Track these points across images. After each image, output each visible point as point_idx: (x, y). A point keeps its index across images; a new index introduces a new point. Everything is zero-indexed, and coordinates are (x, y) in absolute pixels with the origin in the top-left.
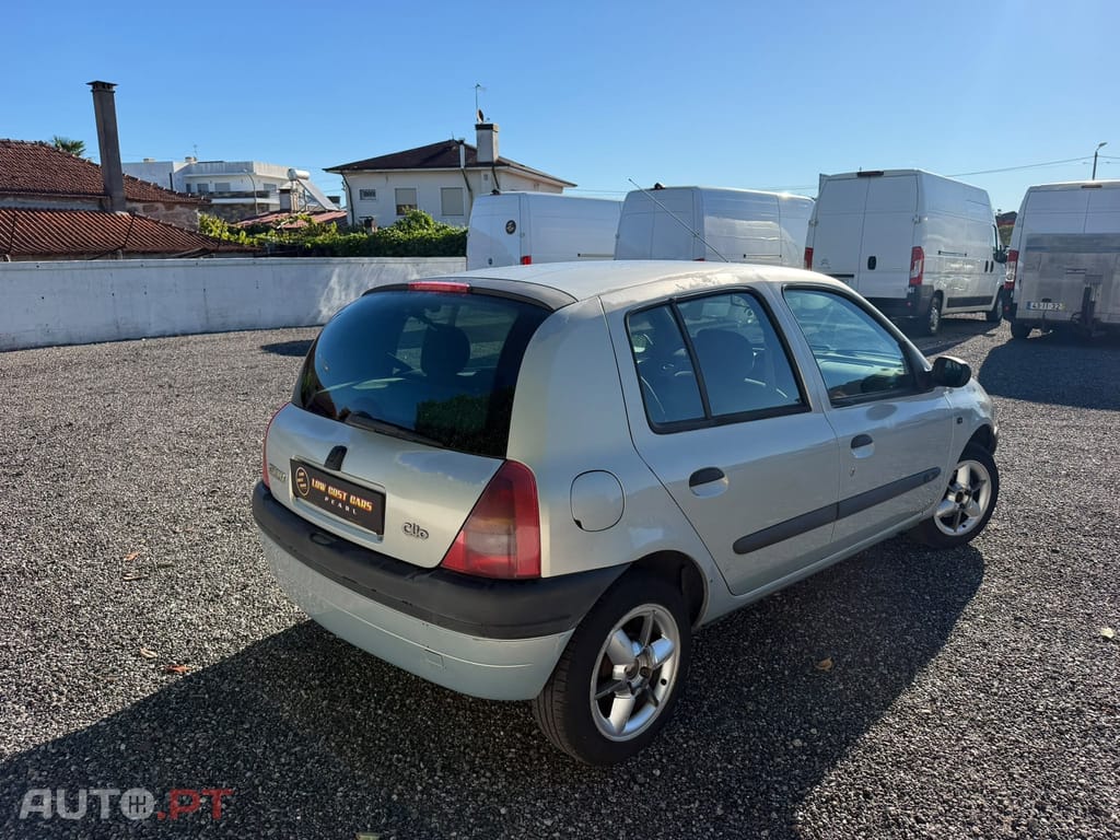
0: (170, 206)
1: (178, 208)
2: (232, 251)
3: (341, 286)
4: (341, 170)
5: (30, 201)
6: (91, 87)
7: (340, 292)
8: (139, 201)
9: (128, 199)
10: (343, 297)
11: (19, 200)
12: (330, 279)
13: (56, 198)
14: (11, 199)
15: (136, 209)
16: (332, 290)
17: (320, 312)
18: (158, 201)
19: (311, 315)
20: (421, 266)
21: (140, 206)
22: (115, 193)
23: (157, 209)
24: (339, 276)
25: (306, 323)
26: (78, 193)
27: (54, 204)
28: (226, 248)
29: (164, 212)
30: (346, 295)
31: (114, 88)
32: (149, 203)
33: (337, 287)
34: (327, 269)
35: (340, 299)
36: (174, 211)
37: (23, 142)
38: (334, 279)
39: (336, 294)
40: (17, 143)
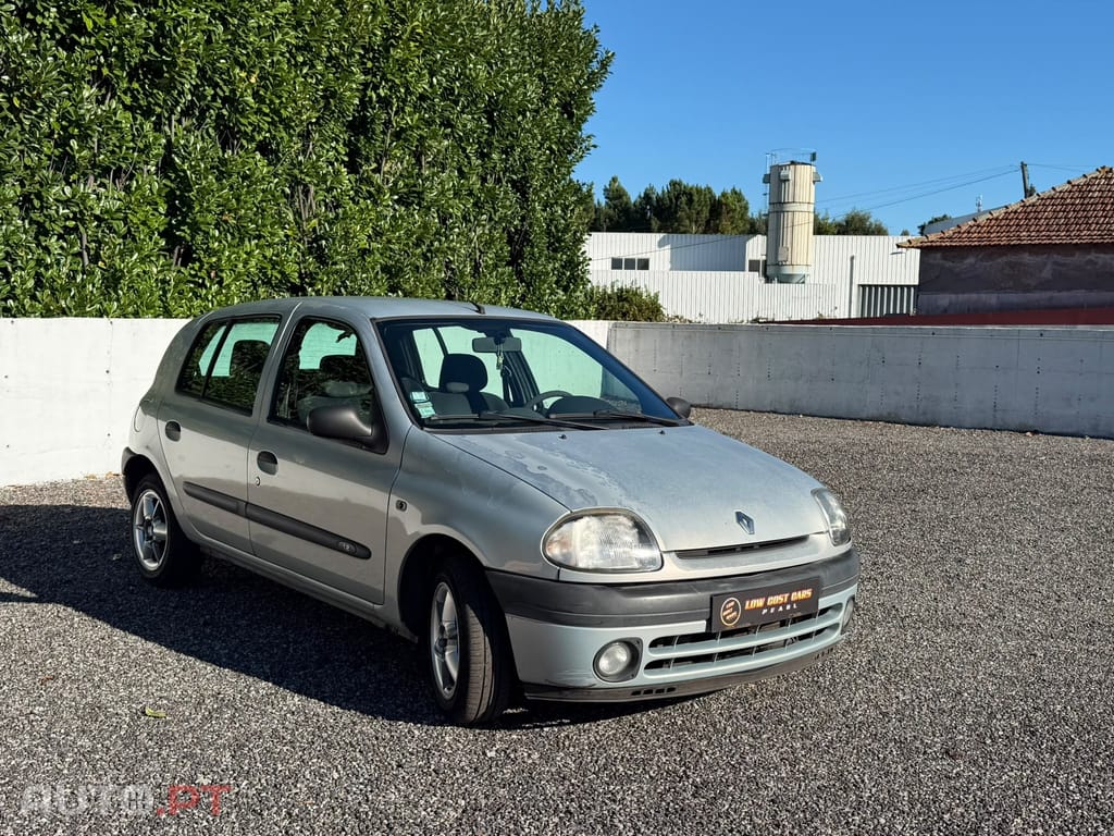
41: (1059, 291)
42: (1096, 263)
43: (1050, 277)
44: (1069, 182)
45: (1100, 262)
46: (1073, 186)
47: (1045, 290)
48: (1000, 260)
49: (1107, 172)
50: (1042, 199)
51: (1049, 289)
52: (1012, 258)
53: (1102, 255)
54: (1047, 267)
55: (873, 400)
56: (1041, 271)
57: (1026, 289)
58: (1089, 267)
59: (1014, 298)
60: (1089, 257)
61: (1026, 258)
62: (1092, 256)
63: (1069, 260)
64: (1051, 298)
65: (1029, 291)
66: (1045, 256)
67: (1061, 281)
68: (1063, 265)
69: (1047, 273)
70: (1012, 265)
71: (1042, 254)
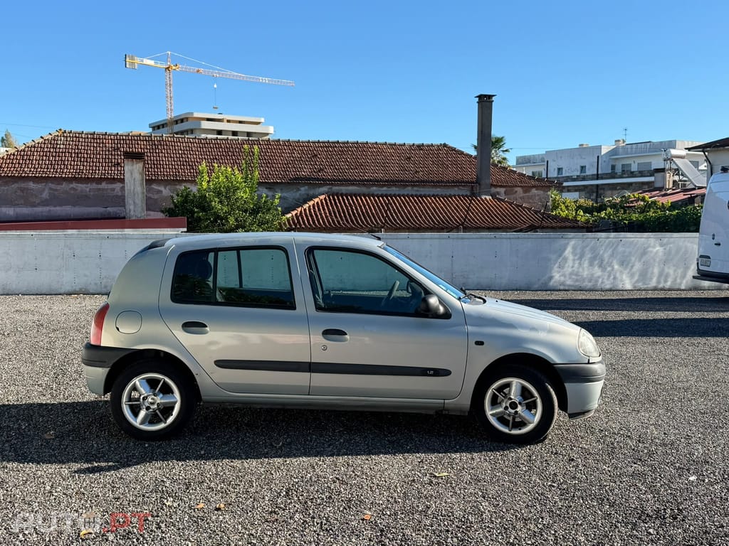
0: (527, 189)
1: (534, 191)
2: (565, 227)
3: (575, 255)
4: (703, 148)
5: (421, 189)
6: (477, 99)
7: (574, 260)
8: (501, 186)
9: (492, 185)
10: (576, 265)
11: (415, 188)
12: (565, 249)
13: (440, 186)
14: (410, 188)
15: (498, 193)
16: (566, 259)
17: (551, 278)
18: (516, 186)
19: (542, 281)
20: (665, 240)
21: (502, 190)
22: (483, 182)
23: (516, 192)
24: (574, 248)
25: (536, 287)
26: (458, 182)
27: (438, 191)
28: (563, 224)
29: (522, 195)
30: (580, 264)
31: (494, 98)
32: (510, 188)
33: (571, 257)
34: (563, 242)
35: (573, 267)
36: (530, 194)
37: (432, 145)
38: (569, 249)
39: (570, 263)
40: (428, 146)
41: (55, 206)
42: (76, 190)
43: (48, 198)
44: (42, 137)
45: (79, 189)
46: (45, 140)
47: (44, 205)
48: (13, 186)
49: (63, 133)
50: (28, 147)
51: (47, 205)
52: (23, 185)
53: (80, 185)
54: (45, 191)
55: (68, 281)
56: (41, 194)
57: (33, 205)
58: (72, 192)
59: (25, 211)
60: (71, 186)
61: (31, 185)
62: (74, 185)
63: (59, 187)
64: (50, 211)
65: (35, 206)
66: (44, 184)
67: (54, 200)
68: (56, 190)
69: (45, 195)
70: (22, 190)
71: (41, 183)
